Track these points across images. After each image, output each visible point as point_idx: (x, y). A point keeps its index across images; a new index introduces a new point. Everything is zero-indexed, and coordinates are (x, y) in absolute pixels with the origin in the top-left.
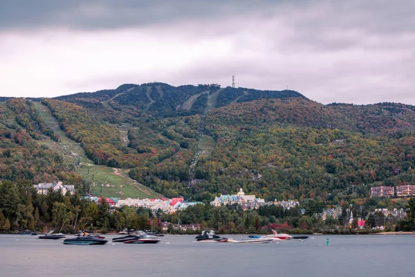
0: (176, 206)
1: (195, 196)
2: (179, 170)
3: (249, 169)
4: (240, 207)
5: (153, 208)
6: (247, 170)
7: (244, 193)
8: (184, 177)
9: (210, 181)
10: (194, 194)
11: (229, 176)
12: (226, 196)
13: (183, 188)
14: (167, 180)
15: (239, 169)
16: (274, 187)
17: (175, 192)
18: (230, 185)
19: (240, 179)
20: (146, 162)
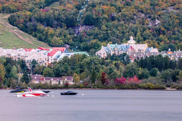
0: (54, 56)
1: (82, 45)
2: (66, 16)
3: (146, 15)
4: (128, 57)
5: (26, 59)
6: (143, 15)
7: (134, 42)
8: (71, 24)
9: (100, 28)
10: (81, 42)
11: (122, 22)
12: (114, 46)
13: (69, 36)
14: (52, 27)
15: (134, 15)
16: (174, 34)
17: (60, 40)
18: (123, 33)
19: (134, 26)
20: (31, 5)
